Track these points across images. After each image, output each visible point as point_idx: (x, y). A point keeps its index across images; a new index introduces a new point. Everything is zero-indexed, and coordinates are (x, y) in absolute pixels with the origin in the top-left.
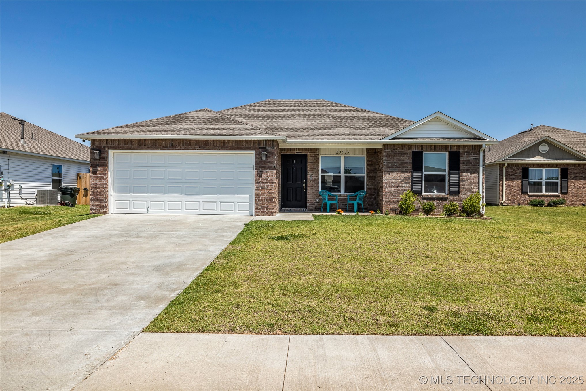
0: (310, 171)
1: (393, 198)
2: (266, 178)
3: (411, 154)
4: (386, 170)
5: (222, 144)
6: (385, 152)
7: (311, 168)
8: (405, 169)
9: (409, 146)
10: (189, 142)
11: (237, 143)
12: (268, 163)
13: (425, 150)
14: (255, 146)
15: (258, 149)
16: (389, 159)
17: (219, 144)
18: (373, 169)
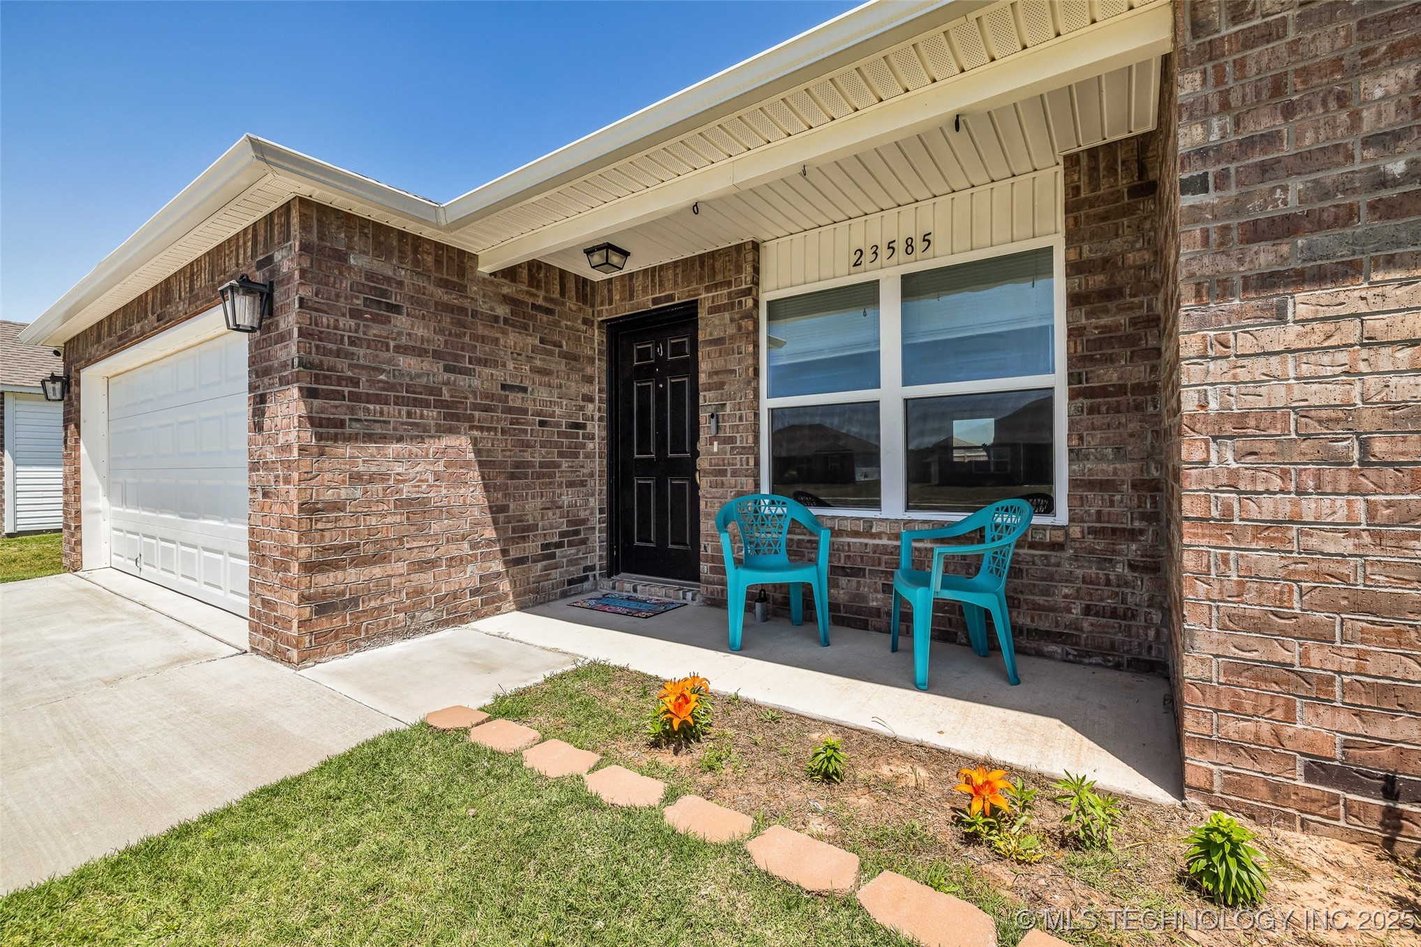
0: (709, 388)
7: (717, 373)
12: (278, 347)
14: (246, 262)
18: (1120, 330)
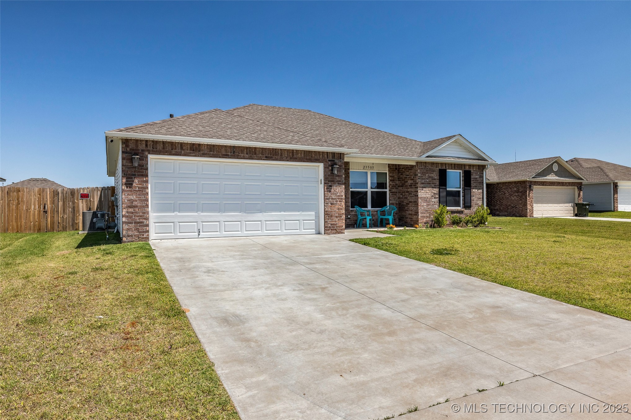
1: (426, 212)
2: (335, 194)
3: (438, 172)
4: (420, 185)
5: (291, 154)
6: (420, 169)
8: (434, 185)
9: (437, 164)
10: (254, 150)
11: (306, 154)
12: (337, 177)
13: (448, 168)
14: (324, 158)
15: (326, 162)
16: (422, 176)
17: (287, 155)
18: (395, 185)
